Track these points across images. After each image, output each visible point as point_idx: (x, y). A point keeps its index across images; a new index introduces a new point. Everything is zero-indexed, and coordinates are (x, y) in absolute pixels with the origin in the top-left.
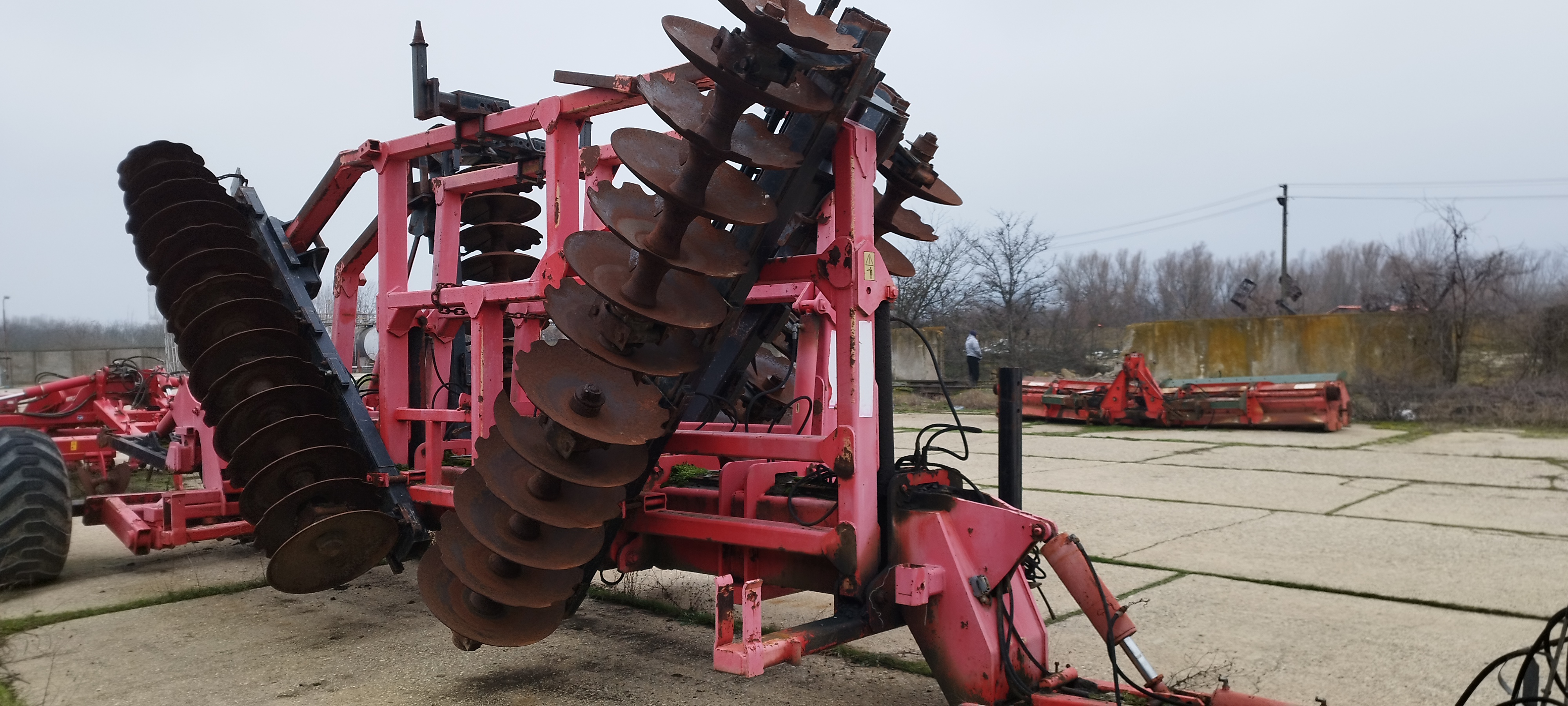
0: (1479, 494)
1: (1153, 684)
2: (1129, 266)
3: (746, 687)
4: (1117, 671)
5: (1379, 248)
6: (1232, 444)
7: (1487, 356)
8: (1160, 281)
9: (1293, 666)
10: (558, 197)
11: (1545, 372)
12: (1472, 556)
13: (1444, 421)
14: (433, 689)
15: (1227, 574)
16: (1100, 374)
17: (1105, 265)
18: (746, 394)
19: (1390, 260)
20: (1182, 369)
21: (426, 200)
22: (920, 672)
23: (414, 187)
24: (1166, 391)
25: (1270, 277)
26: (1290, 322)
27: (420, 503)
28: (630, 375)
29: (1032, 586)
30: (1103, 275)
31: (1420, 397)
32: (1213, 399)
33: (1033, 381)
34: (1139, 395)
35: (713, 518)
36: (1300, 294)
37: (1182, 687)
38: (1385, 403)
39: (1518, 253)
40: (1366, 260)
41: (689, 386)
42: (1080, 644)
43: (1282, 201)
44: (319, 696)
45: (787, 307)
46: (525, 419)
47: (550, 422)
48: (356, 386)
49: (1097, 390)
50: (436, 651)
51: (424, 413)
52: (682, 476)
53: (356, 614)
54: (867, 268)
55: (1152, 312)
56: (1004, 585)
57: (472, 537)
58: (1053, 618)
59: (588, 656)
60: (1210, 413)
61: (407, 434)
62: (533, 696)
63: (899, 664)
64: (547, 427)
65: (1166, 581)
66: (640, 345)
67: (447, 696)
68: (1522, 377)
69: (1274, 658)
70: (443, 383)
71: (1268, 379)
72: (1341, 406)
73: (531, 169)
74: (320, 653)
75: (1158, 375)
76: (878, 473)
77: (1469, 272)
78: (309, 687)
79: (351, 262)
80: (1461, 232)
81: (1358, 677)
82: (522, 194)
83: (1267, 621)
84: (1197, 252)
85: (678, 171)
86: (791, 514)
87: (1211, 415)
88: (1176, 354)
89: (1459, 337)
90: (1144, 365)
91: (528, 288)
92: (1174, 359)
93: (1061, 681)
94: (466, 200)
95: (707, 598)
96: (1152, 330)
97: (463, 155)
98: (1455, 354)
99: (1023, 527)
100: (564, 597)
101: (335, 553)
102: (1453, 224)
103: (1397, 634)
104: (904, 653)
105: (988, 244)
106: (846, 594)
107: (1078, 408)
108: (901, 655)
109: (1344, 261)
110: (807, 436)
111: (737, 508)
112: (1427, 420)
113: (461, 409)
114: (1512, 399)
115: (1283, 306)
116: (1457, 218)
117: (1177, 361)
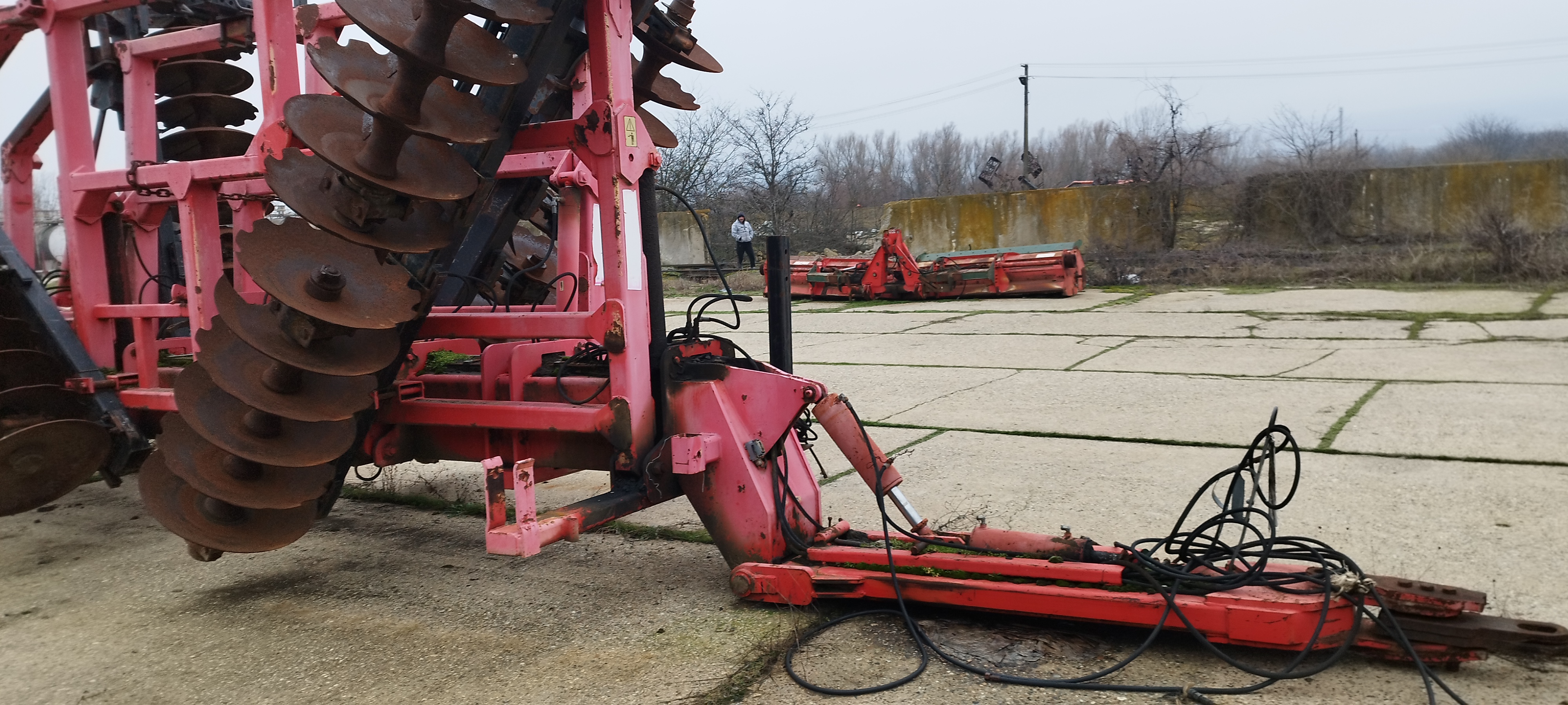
0: (1192, 345)
1: (918, 528)
2: (885, 147)
3: (523, 571)
4: (886, 518)
5: (1107, 126)
6: (982, 312)
7: (1198, 223)
8: (914, 162)
9: (1040, 505)
10: (272, 59)
11: (1245, 236)
12: (1187, 398)
13: (1162, 282)
14: (168, 604)
15: (981, 429)
16: (860, 252)
17: (862, 146)
18: (505, 275)
19: (1117, 136)
20: (936, 245)
21: (109, 67)
22: (700, 540)
23: (93, 54)
24: (922, 265)
25: (1013, 156)
26: (1031, 196)
27: (134, 409)
28: (372, 251)
29: (804, 447)
30: (859, 157)
31: (1143, 262)
32: (965, 271)
33: (798, 260)
34: (897, 270)
35: (477, 403)
36: (1041, 170)
37: (944, 530)
38: (1114, 269)
39: (1225, 128)
40: (1097, 137)
41: (441, 265)
42: (850, 501)
43: (1024, 81)
44: (30, 624)
45: (544, 181)
46: (252, 307)
47: (283, 310)
48: (42, 284)
49: (859, 266)
50: (170, 566)
51: (128, 309)
52: (439, 363)
53: (68, 536)
54: (628, 133)
55: (909, 191)
56: (778, 448)
57: (200, 438)
58: (826, 478)
59: (348, 556)
60: (961, 284)
61: (111, 334)
62: (288, 601)
63: (678, 535)
64: (280, 315)
65: (927, 438)
66: (381, 221)
67: (187, 610)
68: (1228, 240)
69: (1023, 499)
70: (150, 275)
71: (1014, 250)
72: (1077, 272)
73: (237, 31)
74: (26, 579)
75: (915, 251)
76: (650, 346)
77: (1185, 147)
78: (18, 616)
79: (21, 141)
80: (1177, 109)
81: (1095, 509)
82: (229, 62)
83: (1016, 467)
84: (947, 133)
85: (412, 26)
86: (561, 394)
87: (963, 286)
88: (930, 230)
89: (1175, 206)
90: (902, 241)
91: (245, 163)
92: (928, 236)
93: (833, 534)
94: (160, 68)
95: (476, 488)
96: (908, 208)
97: (152, 15)
98: (1172, 222)
99: (795, 390)
100: (316, 495)
101: (34, 469)
102: (1170, 101)
103: (1127, 469)
104: (682, 524)
105: (750, 125)
106: (623, 469)
107: (841, 285)
108: (679, 526)
109: (1078, 139)
110: (574, 313)
111: (502, 392)
112: (1149, 283)
113: (175, 303)
114: (1219, 261)
115: (1025, 182)
116: (1174, 95)
117: (931, 237)
